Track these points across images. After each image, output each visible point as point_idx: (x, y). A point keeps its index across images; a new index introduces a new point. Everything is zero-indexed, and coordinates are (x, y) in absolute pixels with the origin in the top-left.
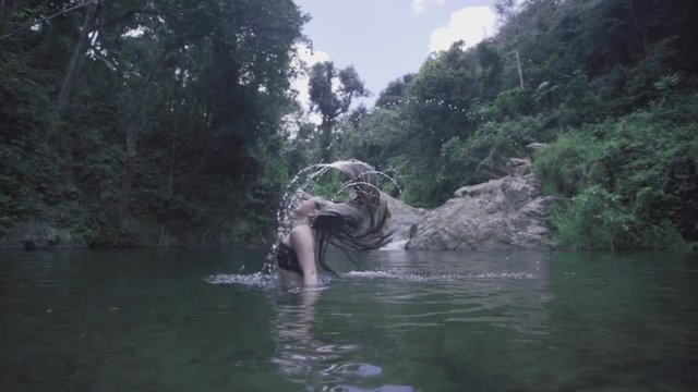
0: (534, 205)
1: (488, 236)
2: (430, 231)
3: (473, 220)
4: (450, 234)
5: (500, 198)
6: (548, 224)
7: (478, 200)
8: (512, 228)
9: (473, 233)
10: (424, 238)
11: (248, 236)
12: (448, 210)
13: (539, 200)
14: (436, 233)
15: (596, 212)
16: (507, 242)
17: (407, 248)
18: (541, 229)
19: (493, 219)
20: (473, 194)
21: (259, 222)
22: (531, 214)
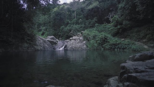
0: (84, 42)
1: (80, 47)
4: (74, 47)
5: (79, 40)
6: (86, 45)
8: (82, 46)
9: (77, 47)
13: (85, 41)
14: (72, 47)
15: (94, 44)
16: (82, 48)
18: (86, 46)
19: (80, 44)
20: (74, 39)
22: (84, 44)
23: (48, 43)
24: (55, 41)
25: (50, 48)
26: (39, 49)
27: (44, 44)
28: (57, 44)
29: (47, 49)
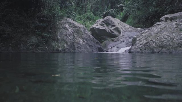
2: (144, 42)
3: (171, 35)
4: (156, 44)
7: (175, 22)
10: (140, 46)
11: (37, 45)
12: (155, 29)
14: (148, 43)
17: (130, 52)
20: (171, 19)
21: (43, 37)
23: (85, 36)
24: (112, 29)
25: (88, 47)
26: (60, 49)
27: (74, 38)
28: (115, 36)
29: (81, 48)
